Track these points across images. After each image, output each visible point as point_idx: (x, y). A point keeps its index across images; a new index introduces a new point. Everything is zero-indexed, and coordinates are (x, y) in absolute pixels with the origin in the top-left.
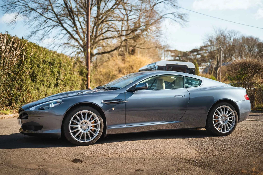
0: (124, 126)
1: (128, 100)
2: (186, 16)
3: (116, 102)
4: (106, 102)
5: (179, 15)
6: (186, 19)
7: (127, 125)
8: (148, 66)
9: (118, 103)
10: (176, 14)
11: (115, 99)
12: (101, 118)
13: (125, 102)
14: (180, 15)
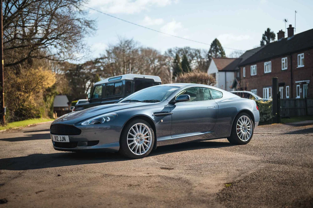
0: (169, 138)
1: (173, 112)
2: (93, 23)
3: (163, 114)
4: (155, 114)
5: (85, 22)
6: (93, 27)
7: (172, 136)
8: (109, 80)
9: (165, 115)
10: (82, 20)
11: (163, 111)
12: (152, 130)
13: (171, 114)
14: (87, 22)
